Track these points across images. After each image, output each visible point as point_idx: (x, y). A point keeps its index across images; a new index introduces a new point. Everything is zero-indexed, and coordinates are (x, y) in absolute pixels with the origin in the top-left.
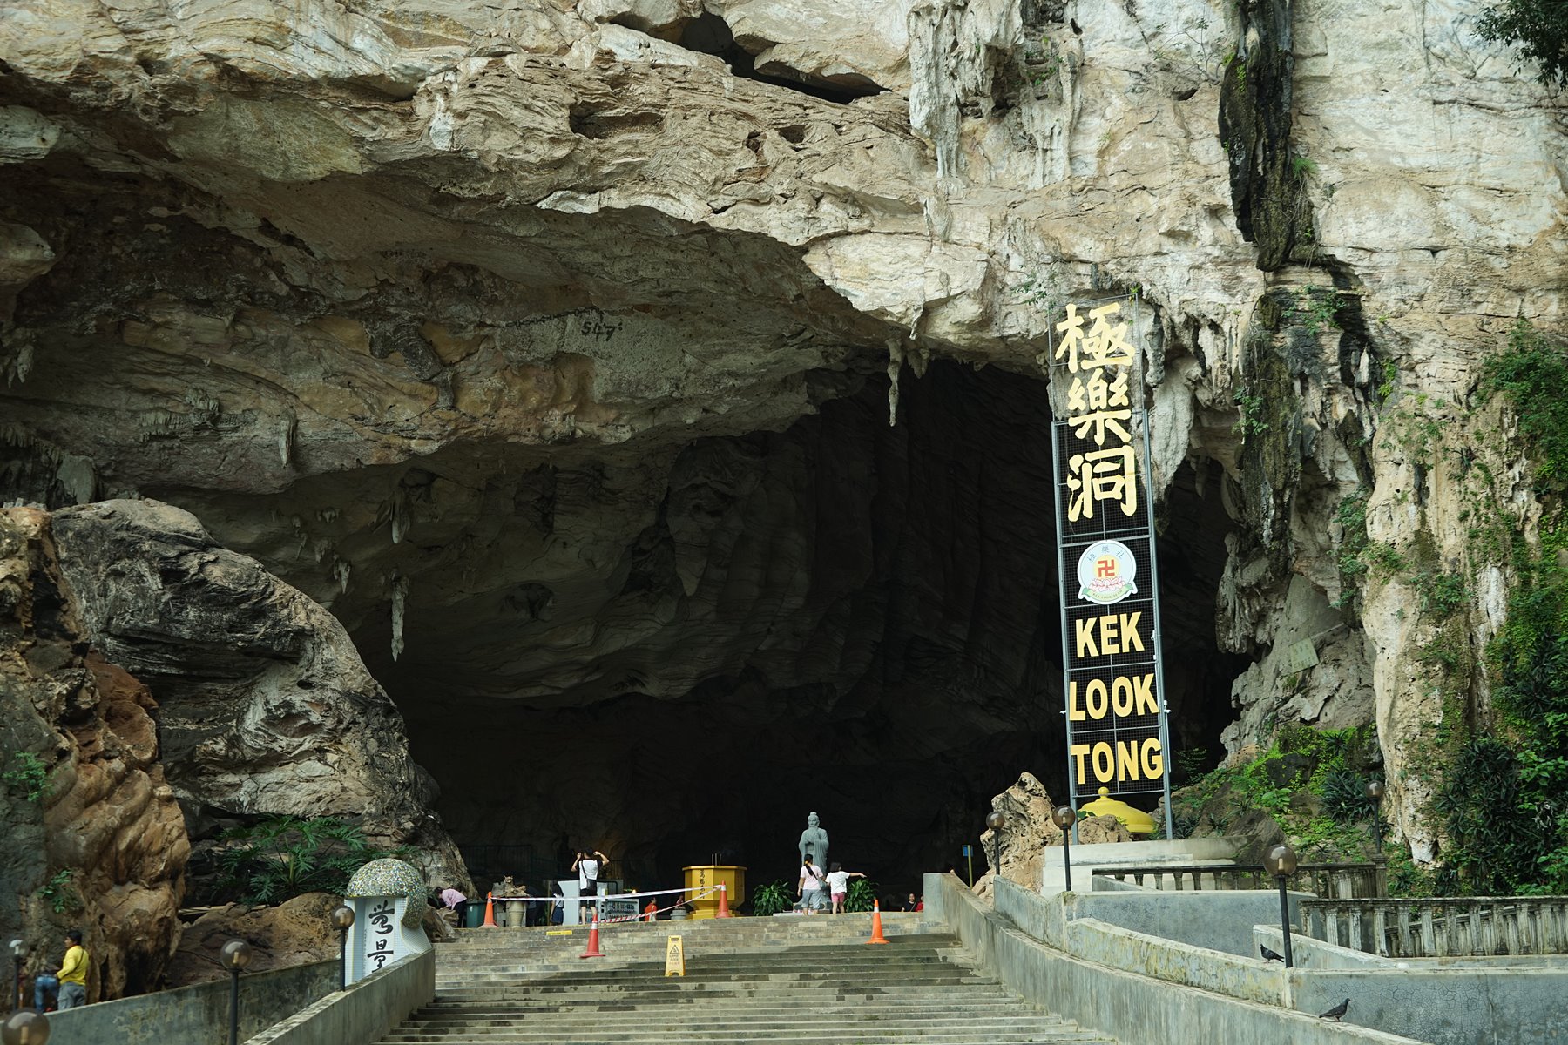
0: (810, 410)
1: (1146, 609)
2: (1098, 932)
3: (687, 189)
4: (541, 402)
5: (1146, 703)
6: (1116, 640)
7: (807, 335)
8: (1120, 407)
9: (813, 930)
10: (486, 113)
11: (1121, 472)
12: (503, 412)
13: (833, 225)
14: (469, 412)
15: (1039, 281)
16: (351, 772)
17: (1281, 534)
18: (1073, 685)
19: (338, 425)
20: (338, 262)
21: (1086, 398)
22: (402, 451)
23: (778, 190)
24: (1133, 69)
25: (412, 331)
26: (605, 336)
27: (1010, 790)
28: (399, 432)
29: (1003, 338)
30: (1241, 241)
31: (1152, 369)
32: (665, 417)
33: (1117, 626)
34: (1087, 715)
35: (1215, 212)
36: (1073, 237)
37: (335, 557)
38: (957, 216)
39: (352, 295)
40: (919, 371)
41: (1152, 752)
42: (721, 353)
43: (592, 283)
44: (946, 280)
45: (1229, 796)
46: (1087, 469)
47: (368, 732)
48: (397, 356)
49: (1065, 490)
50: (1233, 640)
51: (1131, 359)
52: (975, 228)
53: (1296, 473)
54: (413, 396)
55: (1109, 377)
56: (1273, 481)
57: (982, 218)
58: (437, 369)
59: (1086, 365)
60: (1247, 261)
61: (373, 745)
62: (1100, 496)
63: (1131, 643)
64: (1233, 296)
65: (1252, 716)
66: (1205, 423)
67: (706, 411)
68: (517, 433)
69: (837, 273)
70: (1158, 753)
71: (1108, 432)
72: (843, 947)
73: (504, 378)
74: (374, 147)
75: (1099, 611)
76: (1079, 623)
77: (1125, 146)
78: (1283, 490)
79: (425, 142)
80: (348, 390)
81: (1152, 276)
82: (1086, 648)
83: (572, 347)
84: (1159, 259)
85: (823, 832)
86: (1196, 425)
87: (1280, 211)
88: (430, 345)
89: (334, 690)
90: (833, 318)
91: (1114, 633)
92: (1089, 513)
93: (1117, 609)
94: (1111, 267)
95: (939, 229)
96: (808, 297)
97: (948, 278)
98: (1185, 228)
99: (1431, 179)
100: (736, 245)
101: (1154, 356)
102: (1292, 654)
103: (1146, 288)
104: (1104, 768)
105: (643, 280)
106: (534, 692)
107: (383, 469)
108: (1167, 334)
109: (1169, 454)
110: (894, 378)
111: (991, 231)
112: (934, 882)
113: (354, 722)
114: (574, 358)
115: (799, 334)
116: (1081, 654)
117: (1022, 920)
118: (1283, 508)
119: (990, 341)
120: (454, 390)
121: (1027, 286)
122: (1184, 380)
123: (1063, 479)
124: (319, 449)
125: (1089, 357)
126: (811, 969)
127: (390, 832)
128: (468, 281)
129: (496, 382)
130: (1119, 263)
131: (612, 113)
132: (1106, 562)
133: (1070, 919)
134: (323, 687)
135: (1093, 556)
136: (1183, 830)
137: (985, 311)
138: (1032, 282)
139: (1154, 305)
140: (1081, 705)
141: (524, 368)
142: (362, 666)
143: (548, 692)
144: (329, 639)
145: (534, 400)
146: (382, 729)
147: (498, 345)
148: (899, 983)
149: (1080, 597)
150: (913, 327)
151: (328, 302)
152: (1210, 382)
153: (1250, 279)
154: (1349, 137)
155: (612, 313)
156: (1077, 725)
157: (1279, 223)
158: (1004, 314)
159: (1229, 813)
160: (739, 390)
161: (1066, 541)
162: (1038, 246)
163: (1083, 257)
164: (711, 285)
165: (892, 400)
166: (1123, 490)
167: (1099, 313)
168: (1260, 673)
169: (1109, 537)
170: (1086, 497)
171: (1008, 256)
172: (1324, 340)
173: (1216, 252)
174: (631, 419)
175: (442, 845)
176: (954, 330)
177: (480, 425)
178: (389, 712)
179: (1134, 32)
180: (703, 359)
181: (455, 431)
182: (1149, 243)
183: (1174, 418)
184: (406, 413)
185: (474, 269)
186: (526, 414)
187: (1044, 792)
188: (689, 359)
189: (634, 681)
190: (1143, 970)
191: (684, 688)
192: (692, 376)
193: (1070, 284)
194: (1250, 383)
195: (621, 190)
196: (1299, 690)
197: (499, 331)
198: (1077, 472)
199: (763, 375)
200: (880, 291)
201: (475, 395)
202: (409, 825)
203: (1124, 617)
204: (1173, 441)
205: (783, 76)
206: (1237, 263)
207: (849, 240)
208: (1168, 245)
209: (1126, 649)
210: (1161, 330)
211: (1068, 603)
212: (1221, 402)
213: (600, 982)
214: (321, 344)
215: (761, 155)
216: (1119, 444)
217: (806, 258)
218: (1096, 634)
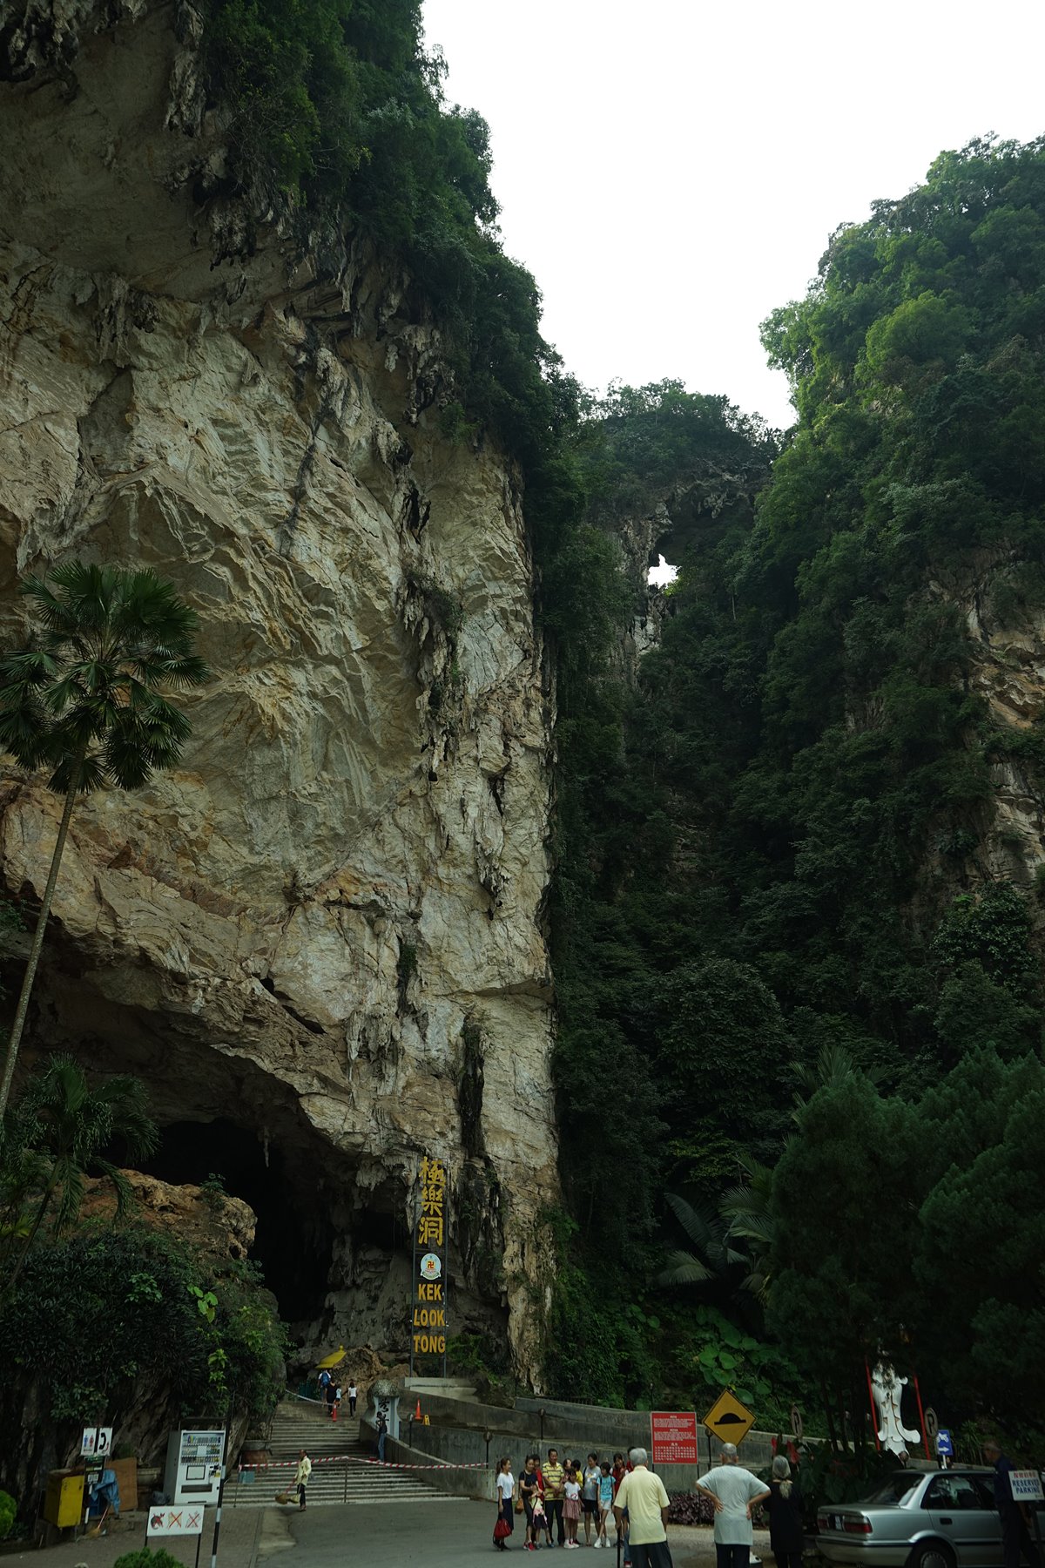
1: (443, 1283)
3: (268, 1057)
5: (440, 1322)
6: (432, 1295)
8: (439, 1202)
10: (216, 1004)
13: (315, 1089)
18: (417, 1310)
21: (428, 1195)
23: (299, 1068)
29: (360, 1152)
30: (461, 1142)
33: (433, 1289)
34: (421, 1324)
35: (454, 1129)
41: (442, 1342)
44: (354, 1126)
46: (426, 1224)
49: (418, 1230)
52: (365, 1107)
55: (436, 1189)
59: (429, 1182)
60: (461, 1150)
62: (430, 1235)
63: (438, 1296)
64: (451, 1161)
69: (311, 1109)
74: (165, 1002)
75: (428, 1282)
76: (419, 1285)
77: (416, 1090)
79: (188, 1007)
81: (430, 1146)
82: (422, 1296)
84: (434, 1141)
91: (432, 1292)
92: (426, 1242)
93: (433, 1282)
94: (414, 1138)
98: (446, 1132)
99: (513, 1136)
103: (428, 1151)
104: (425, 1346)
111: (369, 1109)
116: (420, 1298)
123: (418, 1226)
125: (431, 1179)
132: (430, 1262)
135: (425, 1259)
137: (363, 1140)
140: (419, 1319)
149: (421, 1274)
153: (461, 1157)
154: (490, 1112)
156: (417, 1327)
157: (477, 1141)
161: (417, 1251)
162: (388, 1121)
163: (406, 1132)
166: (438, 1234)
169: (432, 1252)
170: (425, 1234)
171: (371, 1120)
172: (485, 1187)
173: (452, 1144)
176: (347, 1144)
179: (422, 1046)
182: (431, 1134)
195: (246, 1050)
198: (423, 1224)
203: (435, 1285)
205: (291, 1011)
206: (457, 1150)
207: (318, 1097)
208: (438, 1137)
209: (435, 1299)
211: (416, 1277)
215: (294, 1050)
216: (438, 1216)
217: (301, 1099)
218: (426, 1292)
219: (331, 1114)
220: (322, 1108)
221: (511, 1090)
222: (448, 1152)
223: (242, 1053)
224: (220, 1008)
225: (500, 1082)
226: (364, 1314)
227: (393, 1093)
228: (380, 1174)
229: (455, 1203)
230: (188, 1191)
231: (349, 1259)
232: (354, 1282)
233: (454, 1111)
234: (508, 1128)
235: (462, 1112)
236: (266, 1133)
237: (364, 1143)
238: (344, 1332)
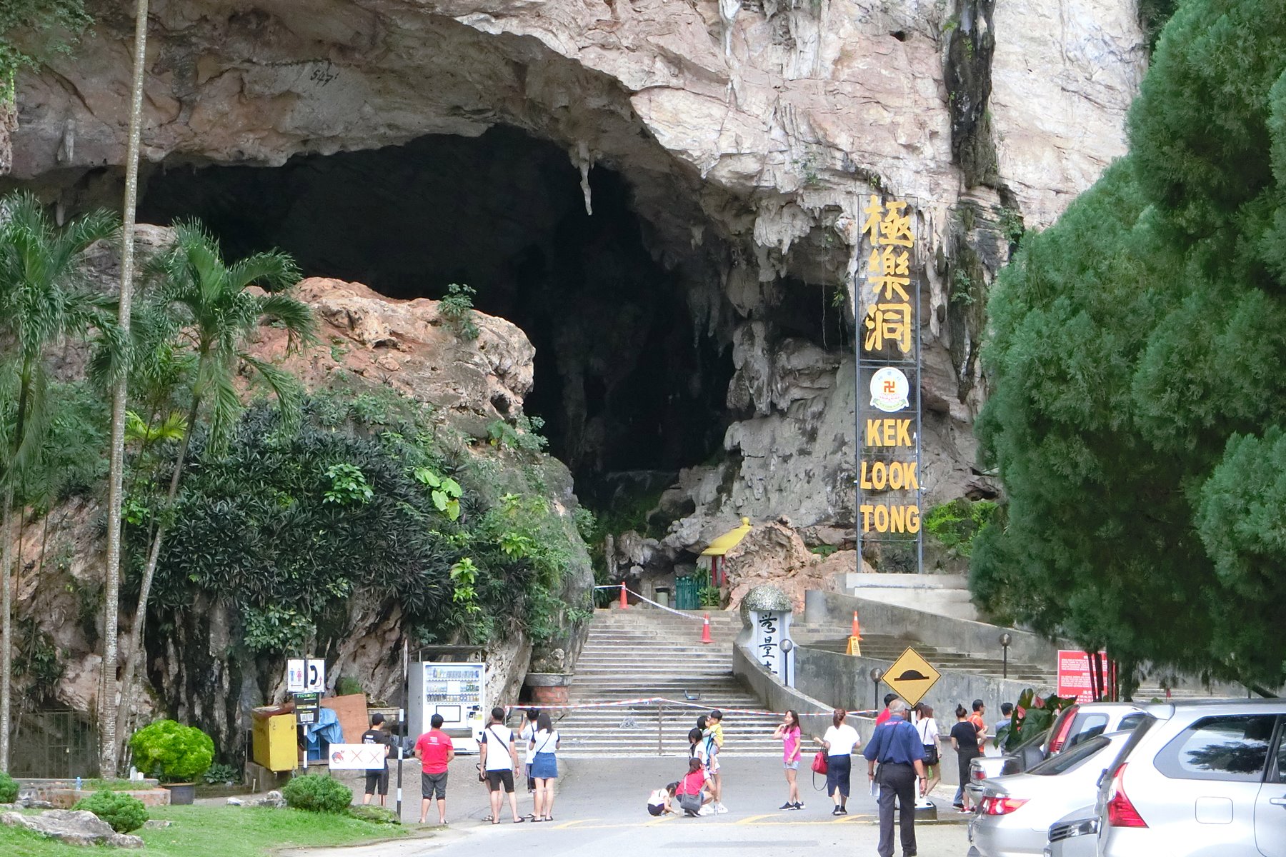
1: (913, 418)
3: (564, 28)
5: (910, 482)
8: (902, 276)
11: (901, 321)
13: (660, 79)
14: (195, 128)
18: (864, 464)
23: (625, 43)
24: (863, 5)
28: (144, 140)
33: (895, 427)
34: (872, 485)
35: (931, 135)
36: (836, 131)
41: (913, 515)
42: (395, 109)
44: (738, 143)
46: (880, 315)
48: (169, 75)
49: (863, 328)
51: (911, 242)
52: (759, 104)
54: (161, 109)
57: (763, 96)
58: (192, 90)
59: (882, 242)
60: (948, 174)
62: (887, 336)
63: (903, 440)
64: (934, 196)
69: (653, 115)
70: (916, 516)
71: (894, 292)
75: (884, 415)
76: (870, 421)
77: (860, 64)
81: (888, 172)
82: (873, 440)
83: (297, 88)
84: (896, 162)
88: (196, 71)
91: (892, 432)
92: (879, 347)
93: (894, 415)
94: (856, 157)
97: (741, 140)
98: (917, 144)
99: (1059, 143)
103: (884, 180)
104: (881, 523)
110: (585, 174)
111: (767, 107)
116: (869, 444)
119: (747, 186)
120: (193, 109)
125: (885, 236)
130: (861, 156)
132: (889, 383)
135: (881, 377)
137: (758, 170)
139: (884, 191)
140: (869, 480)
147: (248, 78)
149: (872, 404)
150: (706, 171)
153: (945, 187)
154: (1007, 98)
156: (866, 492)
158: (766, 171)
161: (862, 364)
163: (840, 147)
166: (902, 334)
169: (891, 365)
170: (877, 334)
172: (999, 243)
173: (932, 165)
180: (378, 111)
182: (888, 148)
188: (367, 109)
193: (825, 162)
195: (520, 21)
198: (872, 316)
200: (684, 136)
201: (205, 114)
203: (899, 422)
207: (667, 92)
208: (903, 153)
209: (900, 444)
211: (863, 407)
215: (613, 11)
216: (901, 301)
217: (633, 99)
218: (881, 432)
219: (695, 122)
220: (676, 113)
221: (1054, 52)
222: (925, 180)
223: (514, 27)
225: (1032, 39)
226: (792, 461)
227: (813, 75)
228: (798, 223)
229: (942, 273)
230: (419, 311)
231: (760, 365)
232: (773, 406)
233: (936, 103)
234: (1049, 127)
235: (953, 106)
236: (584, 153)
237: (761, 172)
238: (757, 492)
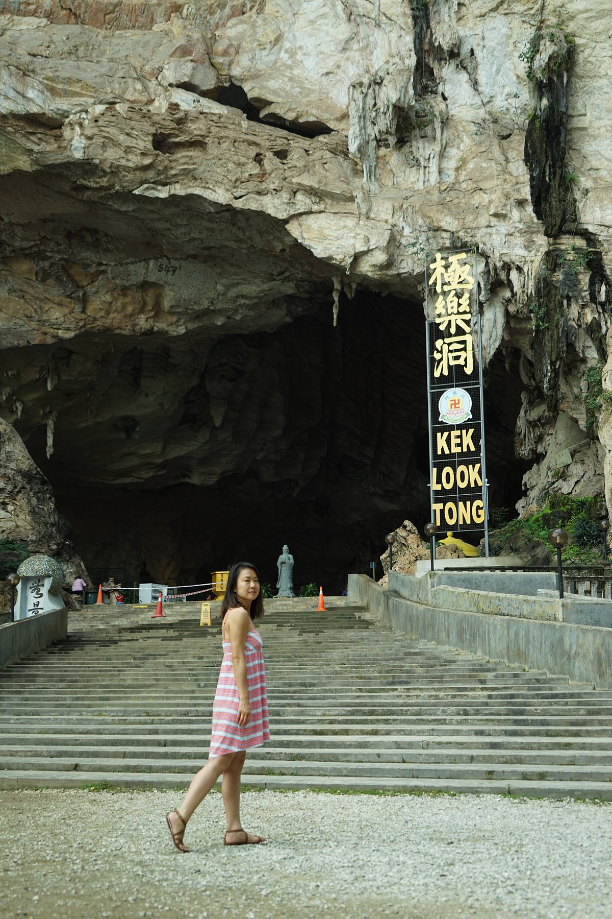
0: (288, 319)
1: (477, 427)
2: (449, 591)
3: (220, 185)
4: (134, 310)
5: (475, 480)
6: (460, 445)
7: (287, 274)
8: (465, 312)
9: (285, 605)
10: (104, 137)
11: (465, 349)
12: (112, 315)
13: (304, 207)
14: (92, 315)
15: (420, 242)
16: (22, 516)
17: (554, 387)
18: (435, 470)
19: (17, 321)
20: (18, 225)
21: (446, 307)
22: (53, 337)
23: (272, 187)
24: (476, 121)
25: (60, 267)
26: (171, 273)
27: (397, 530)
28: (52, 326)
29: (399, 275)
30: (535, 220)
31: (483, 293)
32: (206, 321)
33: (460, 437)
34: (442, 486)
35: (521, 203)
36: (440, 217)
37: (14, 398)
38: (374, 204)
39: (25, 244)
40: (350, 295)
41: (478, 508)
42: (238, 284)
43: (164, 241)
45: (521, 534)
46: (445, 348)
47: (31, 494)
48: (51, 281)
49: (433, 360)
50: (524, 451)
51: (471, 285)
52: (385, 211)
53: (563, 352)
54: (60, 304)
55: (459, 296)
56: (550, 356)
57: (389, 205)
58: (74, 289)
59: (446, 288)
60: (538, 232)
61: (34, 501)
62: (452, 363)
63: (468, 446)
64: (530, 251)
65: (533, 494)
66: (512, 325)
67: (228, 318)
68: (120, 328)
69: (305, 235)
70: (482, 508)
71: (458, 327)
72: (302, 613)
73: (112, 295)
74: (39, 156)
75: (451, 428)
76: (439, 434)
78: (556, 361)
79: (68, 153)
80: (22, 300)
81: (484, 239)
82: (442, 449)
83: (152, 279)
84: (489, 230)
85: (291, 556)
86: (507, 326)
87: (558, 203)
88: (69, 276)
89: (12, 469)
90: (302, 264)
91: (458, 441)
92: (446, 373)
93: (460, 427)
94: (461, 234)
95: (364, 211)
96: (288, 250)
97: (368, 239)
98: (504, 212)
100: (248, 219)
101: (485, 285)
102: (557, 457)
103: (481, 246)
104: (451, 517)
105: (194, 239)
106: (128, 480)
107: (42, 347)
108: (492, 273)
109: (491, 342)
110: (336, 299)
111: (393, 213)
112: (354, 579)
113: (24, 488)
114: (154, 285)
115: (283, 273)
116: (439, 452)
117: (404, 592)
118: (555, 371)
119: (391, 276)
120: (84, 301)
121: (414, 245)
122: (501, 300)
123: (432, 353)
124: (5, 334)
125: (449, 284)
126: (284, 622)
127: (43, 551)
128: (92, 238)
129: (108, 298)
130: (466, 232)
131: (177, 140)
132: (455, 401)
133: (433, 586)
134: (6, 467)
135: (448, 397)
136: (495, 552)
137: (389, 258)
138: (416, 243)
139: (484, 255)
140: (439, 481)
141: (125, 290)
142: (28, 455)
143: (136, 480)
144: (10, 439)
145: (130, 309)
146: (39, 492)
147: (110, 276)
148: (334, 628)
149: (440, 420)
150: (348, 267)
151: (11, 248)
152: (516, 301)
153: (540, 242)
154: (598, 162)
155: (175, 259)
156: (436, 492)
157: (557, 210)
158: (400, 260)
159: (521, 543)
160: (248, 306)
161: (432, 388)
162: (420, 221)
163: (446, 228)
164: (233, 243)
165: (335, 311)
166: (466, 360)
167: (453, 259)
168: (539, 470)
169: (457, 386)
170: (444, 363)
171: (403, 227)
172: (581, 277)
173: (521, 226)
174: (185, 322)
175: (74, 559)
176: (371, 269)
177: (98, 323)
178: (44, 483)
179: (477, 100)
180: (228, 287)
181: (84, 326)
182: (483, 221)
183: (495, 321)
184: (56, 314)
185: (96, 231)
186: (125, 317)
187: (417, 532)
188: (219, 287)
189: (185, 476)
190: (475, 610)
191: (212, 480)
192: (221, 297)
193: (438, 243)
194: (538, 301)
195: (182, 184)
196: (561, 477)
197: (110, 268)
198: (440, 349)
199: (262, 297)
200: (329, 246)
201: (96, 305)
202: (54, 547)
203: (464, 431)
204: (494, 334)
205: (276, 121)
206: (533, 233)
207: (312, 216)
208: (494, 221)
209: (465, 450)
210: (489, 271)
211: (433, 424)
212: (521, 312)
213: (163, 628)
214: (7, 273)
215: (262, 167)
216: (464, 333)
217: (288, 227)
218: (448, 441)
219: (335, 233)
220: (322, 230)
224: (109, 142)
236: (336, 285)
